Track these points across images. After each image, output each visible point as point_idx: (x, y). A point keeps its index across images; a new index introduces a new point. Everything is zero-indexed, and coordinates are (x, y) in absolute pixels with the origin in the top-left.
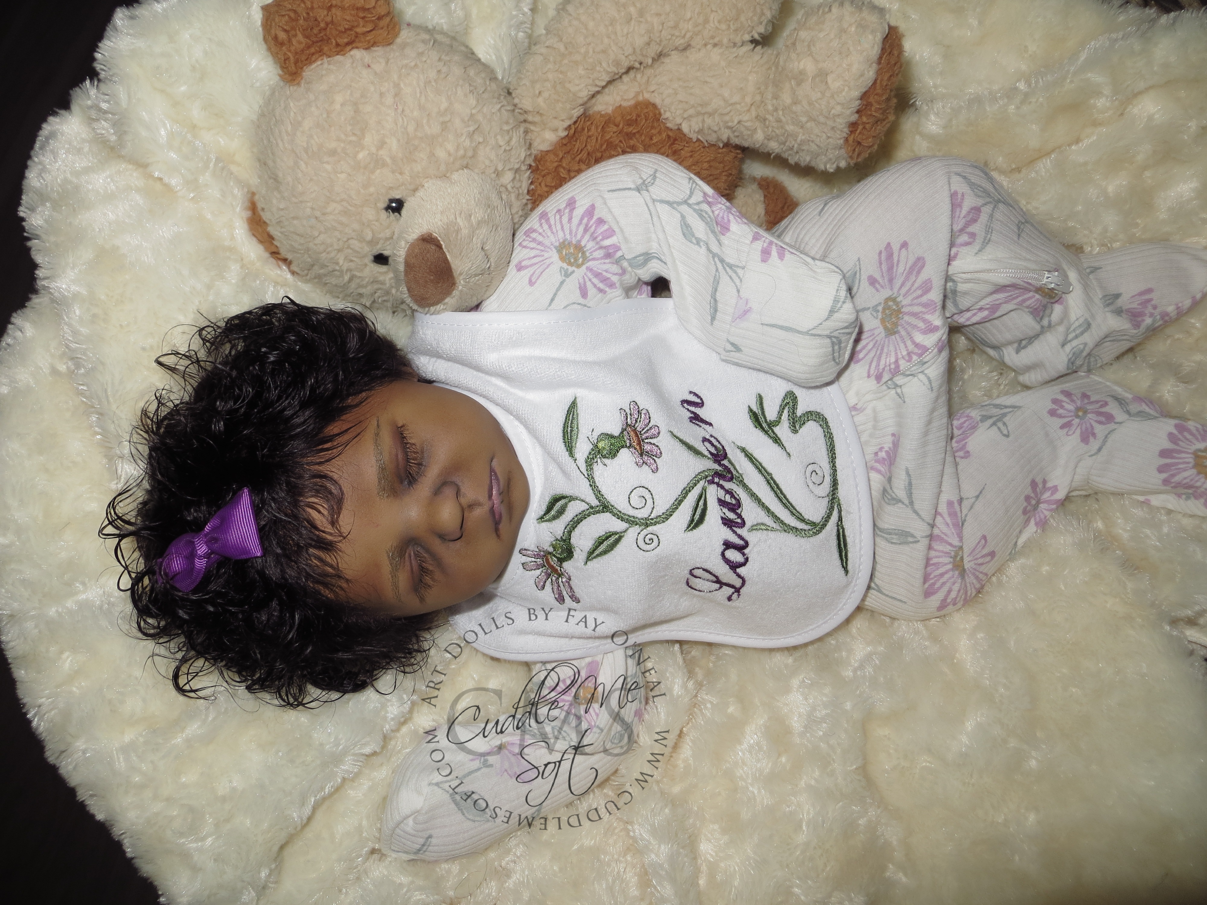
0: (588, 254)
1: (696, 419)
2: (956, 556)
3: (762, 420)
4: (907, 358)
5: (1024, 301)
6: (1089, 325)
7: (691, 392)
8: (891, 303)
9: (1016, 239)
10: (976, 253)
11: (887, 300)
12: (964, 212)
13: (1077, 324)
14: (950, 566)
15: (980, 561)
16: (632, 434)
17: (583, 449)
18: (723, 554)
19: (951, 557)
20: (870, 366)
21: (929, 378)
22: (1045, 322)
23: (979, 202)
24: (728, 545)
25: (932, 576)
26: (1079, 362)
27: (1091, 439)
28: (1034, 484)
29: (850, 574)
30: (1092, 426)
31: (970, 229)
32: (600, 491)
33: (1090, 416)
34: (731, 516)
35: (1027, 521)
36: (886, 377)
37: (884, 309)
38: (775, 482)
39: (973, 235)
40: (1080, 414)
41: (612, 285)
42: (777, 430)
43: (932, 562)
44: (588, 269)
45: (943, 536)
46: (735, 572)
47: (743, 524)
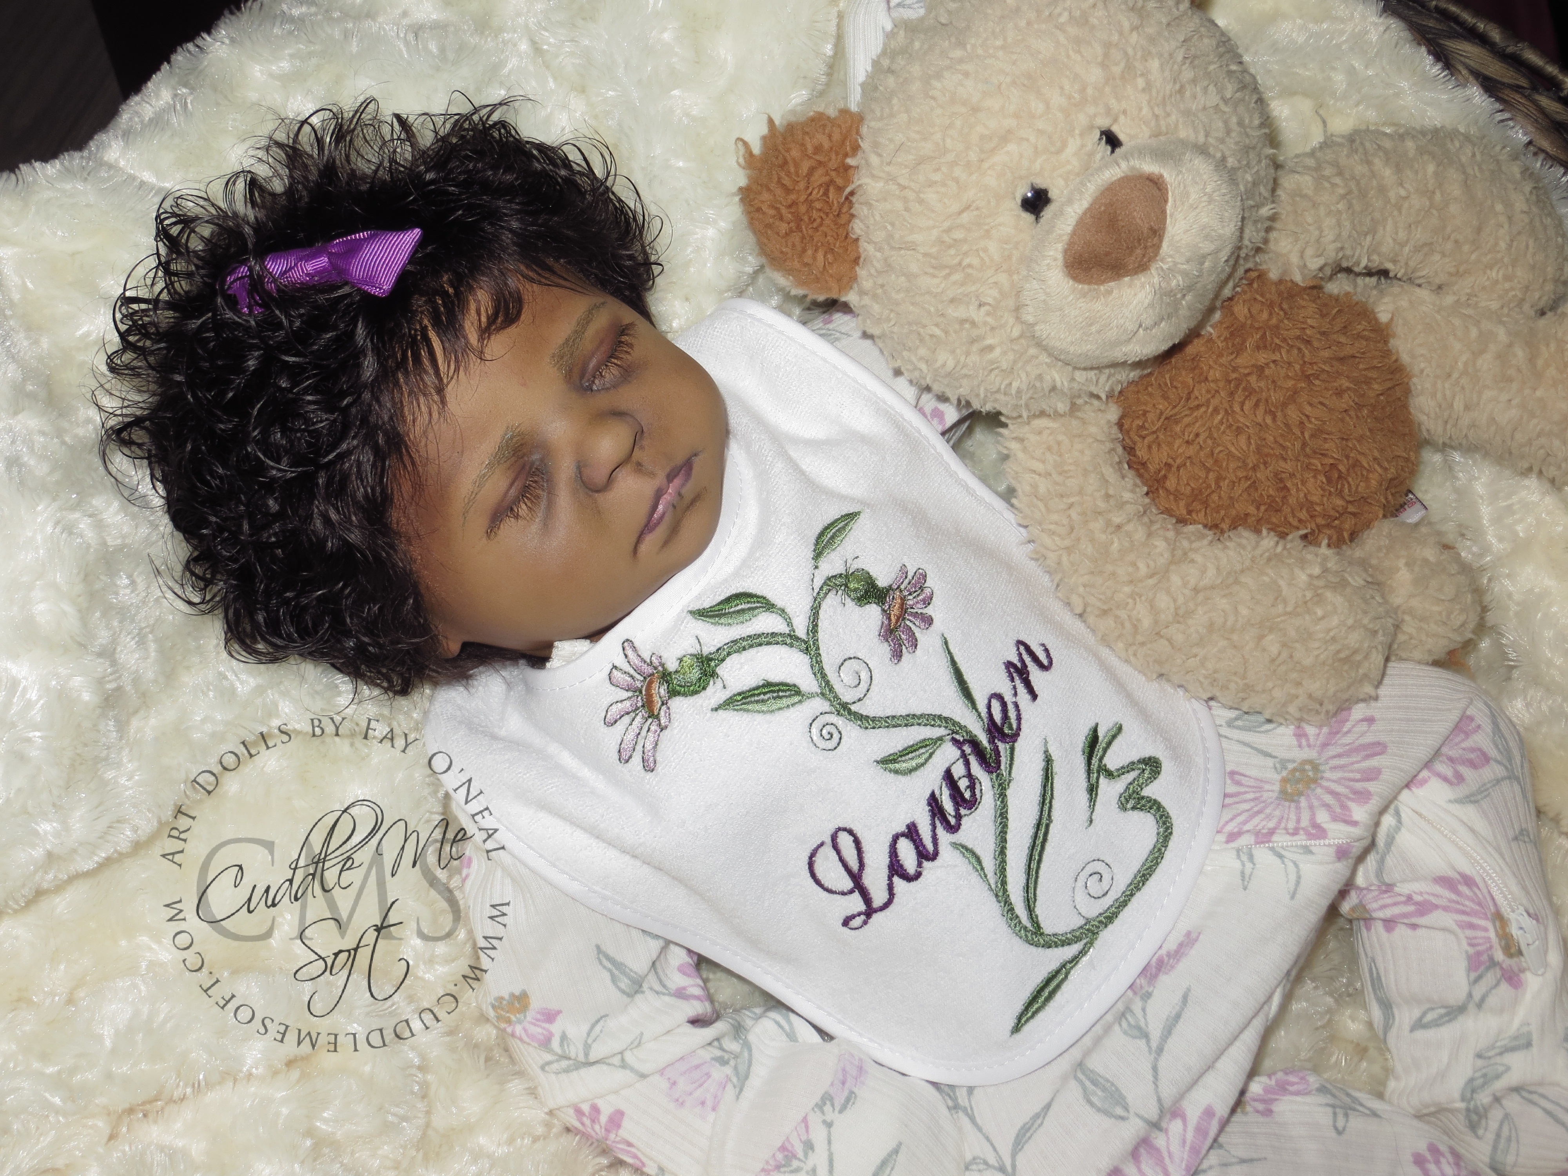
1: (1024, 675)
3: (1098, 751)
4: (1291, 831)
5: (1472, 926)
6: (1529, 1044)
7: (1042, 645)
8: (1307, 767)
9: (1510, 836)
10: (1451, 801)
11: (1306, 761)
12: (1469, 743)
13: (1515, 1032)
16: (898, 601)
17: (832, 564)
18: (896, 838)
21: (1299, 877)
22: (1478, 992)
23: (1492, 752)
29: (1018, 1037)
31: (1462, 769)
32: (816, 625)
34: (948, 806)
36: (1244, 841)
38: (1046, 832)
39: (1460, 778)
42: (1103, 781)
45: (1165, 1155)
46: (890, 878)
47: (953, 828)
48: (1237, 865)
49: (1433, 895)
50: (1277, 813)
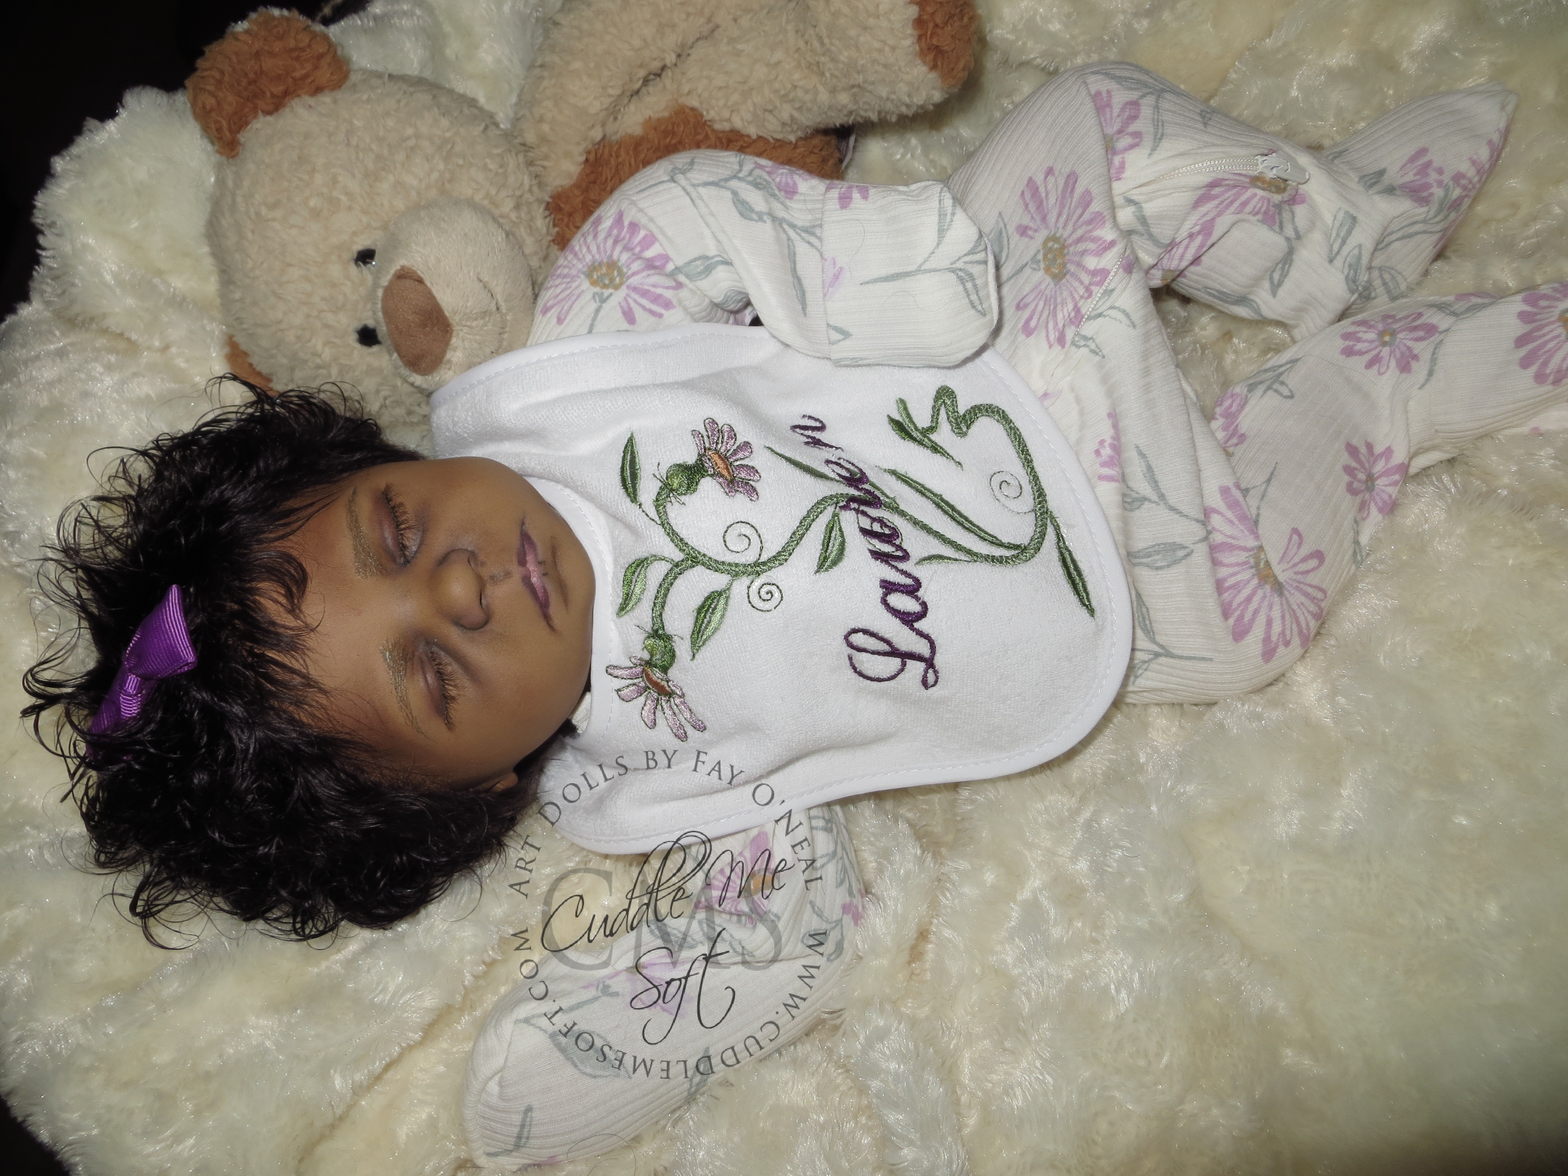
0: (625, 270)
1: (817, 443)
2: (1257, 564)
3: (910, 427)
4: (1086, 295)
5: (1245, 204)
6: (1354, 219)
7: (804, 416)
8: (1050, 244)
9: (1202, 128)
10: (1150, 155)
11: (1045, 243)
12: (1116, 109)
13: (1337, 224)
14: (1255, 581)
15: (1303, 567)
16: (714, 458)
17: (648, 489)
18: (884, 602)
19: (1252, 567)
20: (1047, 331)
21: (1124, 312)
22: (1289, 231)
23: (1134, 95)
24: (889, 587)
25: (1235, 605)
26: (1363, 278)
27: (1414, 365)
28: (1352, 450)
29: (1098, 613)
30: (1409, 348)
31: (1132, 128)
32: (682, 540)
33: (1401, 336)
34: (886, 548)
35: (1363, 506)
36: (1070, 333)
37: (1045, 256)
38: (947, 503)
39: (1137, 135)
40: (1387, 338)
41: (668, 305)
42: (934, 437)
43: (1227, 585)
44: (628, 287)
45: (1230, 541)
46: (912, 628)
47: (906, 557)
48: (1085, 351)
49: (1203, 216)
50: (1065, 293)
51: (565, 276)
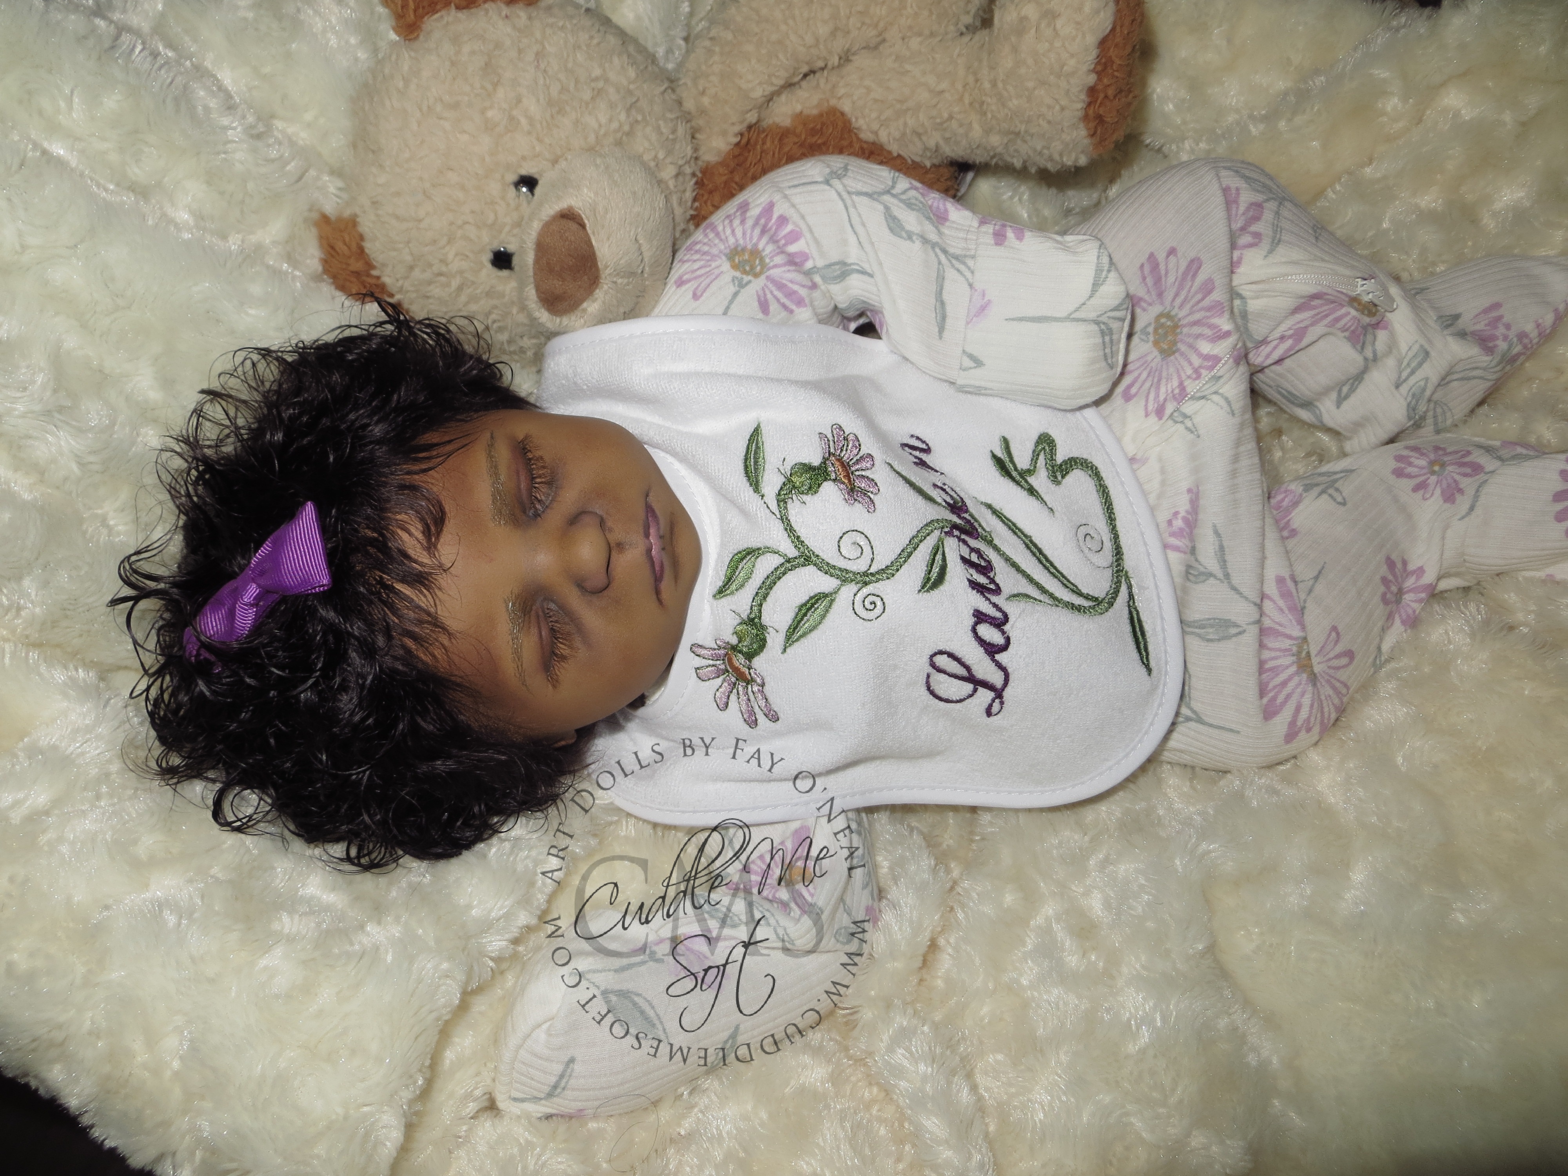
0: (767, 260)
1: (922, 463)
2: (1299, 652)
3: (1010, 467)
4: (1194, 376)
5: (1337, 320)
6: (1427, 354)
7: (912, 436)
8: (1163, 320)
9: (1314, 241)
10: (1266, 256)
11: (1158, 318)
12: (1242, 209)
13: (1411, 354)
14: (1294, 669)
15: (1336, 663)
16: (837, 464)
17: (772, 482)
18: (974, 630)
19: (1293, 655)
20: (1147, 401)
21: (1226, 399)
22: (1369, 353)
23: (1260, 198)
24: (980, 617)
25: (1271, 686)
26: (1422, 408)
27: (1458, 497)
28: (1390, 563)
29: (1154, 672)
30: (1455, 481)
31: (1253, 228)
32: (798, 537)
33: (1450, 468)
34: (982, 580)
35: (1390, 617)
36: (1170, 408)
37: (1156, 330)
38: (1035, 546)
39: (1257, 235)
40: (1436, 468)
41: (800, 302)
42: (1031, 480)
43: (1267, 666)
44: (768, 278)
45: (1277, 627)
46: (993, 660)
47: (998, 591)
48: (1181, 427)
49: (1298, 323)
50: (1172, 370)
51: (705, 253)
